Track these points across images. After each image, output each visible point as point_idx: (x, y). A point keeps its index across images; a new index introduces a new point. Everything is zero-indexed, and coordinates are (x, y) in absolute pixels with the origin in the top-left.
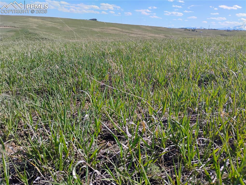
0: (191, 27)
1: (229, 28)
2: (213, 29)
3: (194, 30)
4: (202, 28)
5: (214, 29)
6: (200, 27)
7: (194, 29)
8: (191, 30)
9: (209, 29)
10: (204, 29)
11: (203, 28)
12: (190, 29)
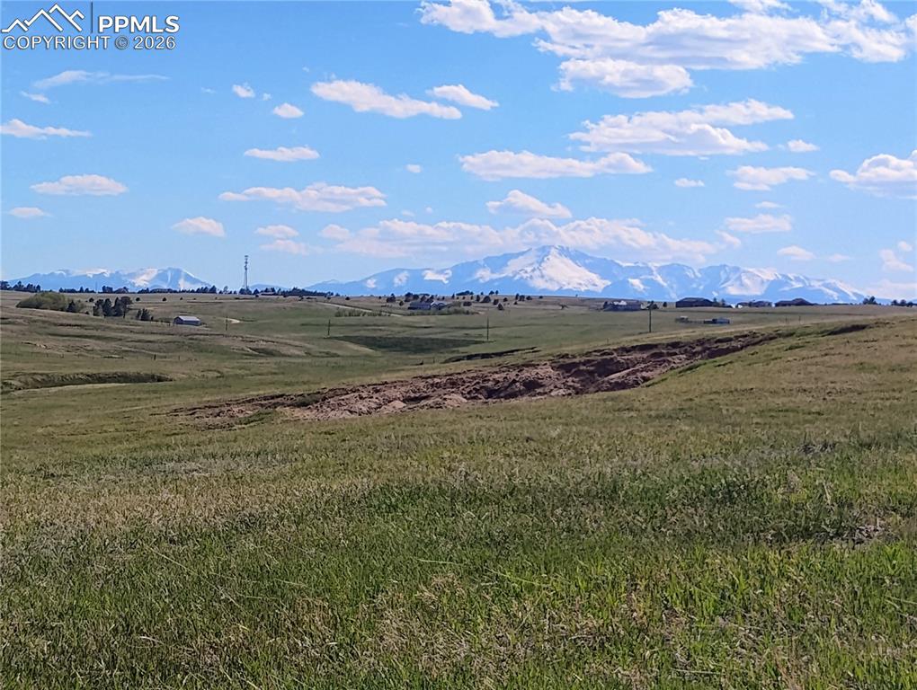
0: (78, 272)
1: (417, 275)
2: (285, 294)
3: (115, 305)
4: (183, 285)
5: (295, 292)
6: (162, 276)
7: (107, 290)
8: (84, 298)
9: (252, 286)
10: (204, 291)
11: (188, 278)
12: (76, 298)
